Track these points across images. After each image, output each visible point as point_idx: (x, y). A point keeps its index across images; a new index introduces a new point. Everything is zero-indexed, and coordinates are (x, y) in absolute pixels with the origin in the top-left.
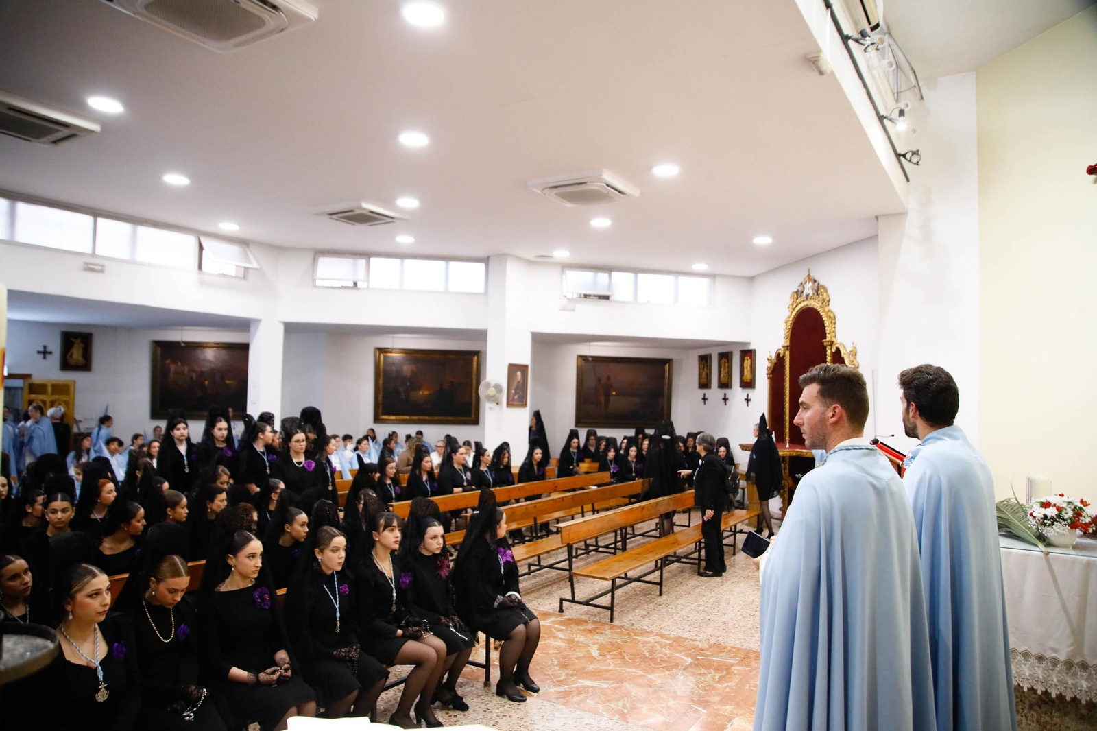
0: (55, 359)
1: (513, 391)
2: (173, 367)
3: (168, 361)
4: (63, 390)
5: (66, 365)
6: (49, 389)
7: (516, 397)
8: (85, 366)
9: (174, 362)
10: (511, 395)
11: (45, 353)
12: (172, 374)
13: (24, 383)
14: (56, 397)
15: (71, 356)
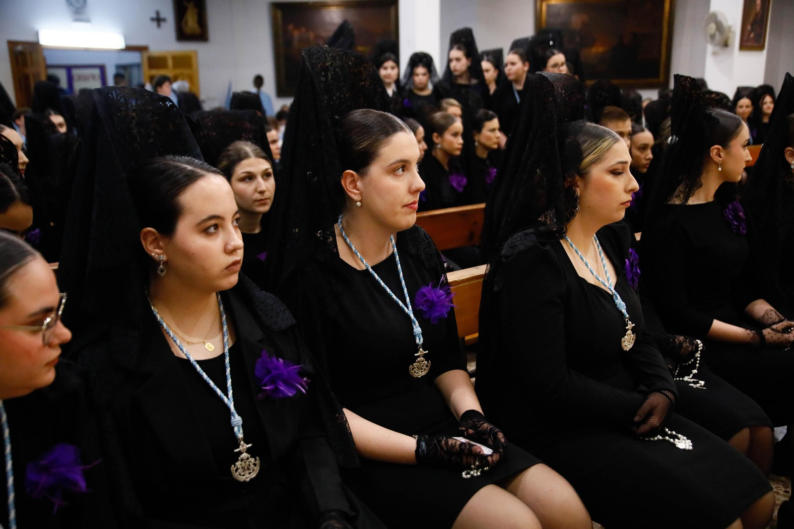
0: (170, 26)
1: (749, 27)
2: (296, 34)
3: (291, 27)
4: (184, 63)
5: (182, 35)
6: (170, 63)
7: (752, 35)
8: (202, 36)
9: (297, 26)
10: (747, 33)
11: (158, 20)
12: (296, 43)
13: (142, 57)
14: (178, 71)
15: (186, 22)
